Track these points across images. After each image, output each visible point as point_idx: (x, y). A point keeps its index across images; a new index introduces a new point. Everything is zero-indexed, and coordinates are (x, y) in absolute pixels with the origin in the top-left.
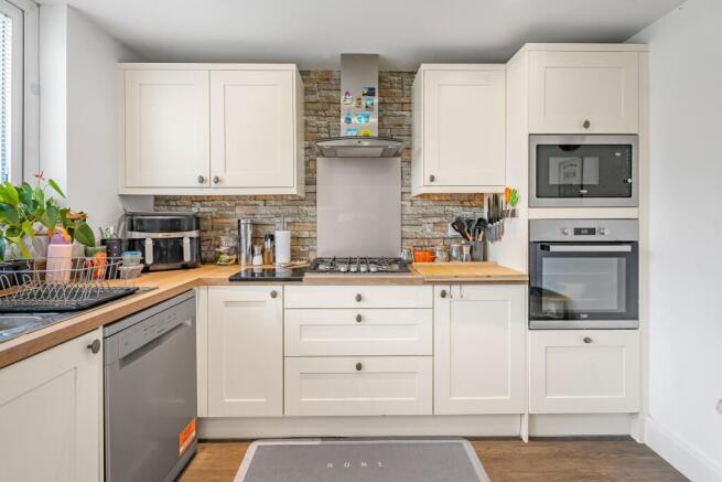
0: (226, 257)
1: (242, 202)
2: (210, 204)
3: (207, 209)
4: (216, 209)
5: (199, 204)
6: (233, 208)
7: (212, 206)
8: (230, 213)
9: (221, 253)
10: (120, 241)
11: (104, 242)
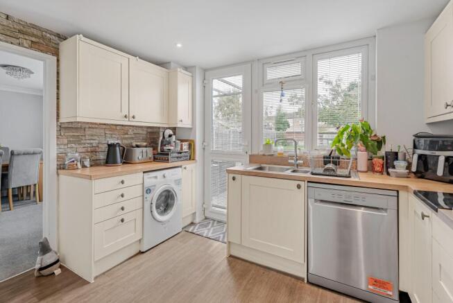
10: (396, 154)
11: (386, 152)
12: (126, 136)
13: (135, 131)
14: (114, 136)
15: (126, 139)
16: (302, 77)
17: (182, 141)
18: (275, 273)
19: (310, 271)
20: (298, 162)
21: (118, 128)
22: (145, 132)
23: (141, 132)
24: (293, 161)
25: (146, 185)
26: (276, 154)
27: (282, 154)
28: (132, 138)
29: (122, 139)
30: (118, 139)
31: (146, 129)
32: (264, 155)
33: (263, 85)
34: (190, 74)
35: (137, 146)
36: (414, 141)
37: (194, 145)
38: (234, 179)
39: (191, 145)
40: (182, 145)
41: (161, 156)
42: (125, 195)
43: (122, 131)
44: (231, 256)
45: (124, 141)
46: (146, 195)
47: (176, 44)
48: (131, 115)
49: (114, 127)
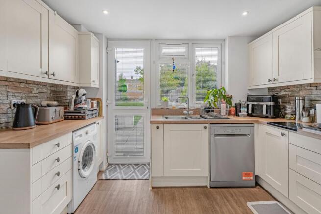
0: (289, 116)
1: (303, 88)
2: (288, 90)
3: (287, 93)
4: (290, 93)
5: (283, 90)
6: (298, 92)
7: (289, 91)
8: (297, 94)
9: (286, 114)
10: (240, 104)
11: (236, 104)
12: (31, 95)
13: (40, 90)
14: (17, 94)
15: (30, 98)
16: (185, 57)
17: (92, 99)
18: (189, 189)
19: (211, 180)
20: (190, 112)
21: (22, 85)
22: (49, 91)
23: (45, 90)
24: (186, 112)
25: (75, 144)
26: (171, 108)
27: (175, 107)
28: (37, 97)
29: (26, 99)
30: (22, 99)
31: (49, 88)
32: (162, 109)
33: (159, 59)
34: (98, 40)
35: (48, 106)
36: (247, 98)
37: (102, 103)
38: (158, 128)
39: (99, 103)
40: (92, 103)
41: (74, 114)
42: (60, 159)
43: (26, 89)
44: (153, 188)
45: (28, 100)
46: (75, 155)
47: (103, 11)
48: (51, 72)
49: (17, 84)
